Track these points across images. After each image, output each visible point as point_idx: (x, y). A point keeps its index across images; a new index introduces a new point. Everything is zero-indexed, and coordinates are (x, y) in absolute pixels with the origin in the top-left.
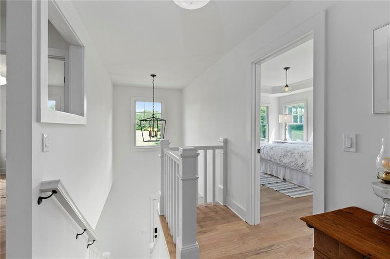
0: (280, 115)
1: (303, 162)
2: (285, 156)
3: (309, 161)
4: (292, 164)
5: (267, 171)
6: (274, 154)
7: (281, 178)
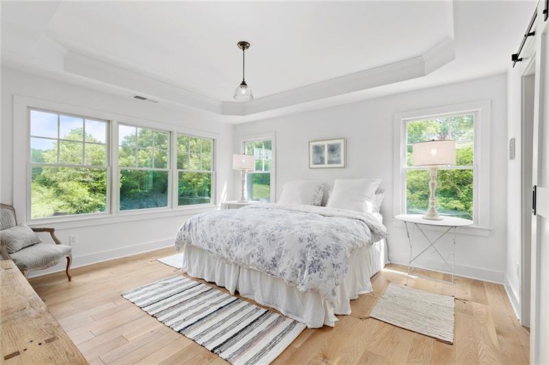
0: (234, 156)
1: (274, 255)
2: (239, 240)
3: (286, 251)
4: (252, 260)
5: (202, 275)
6: (217, 236)
7: (231, 290)
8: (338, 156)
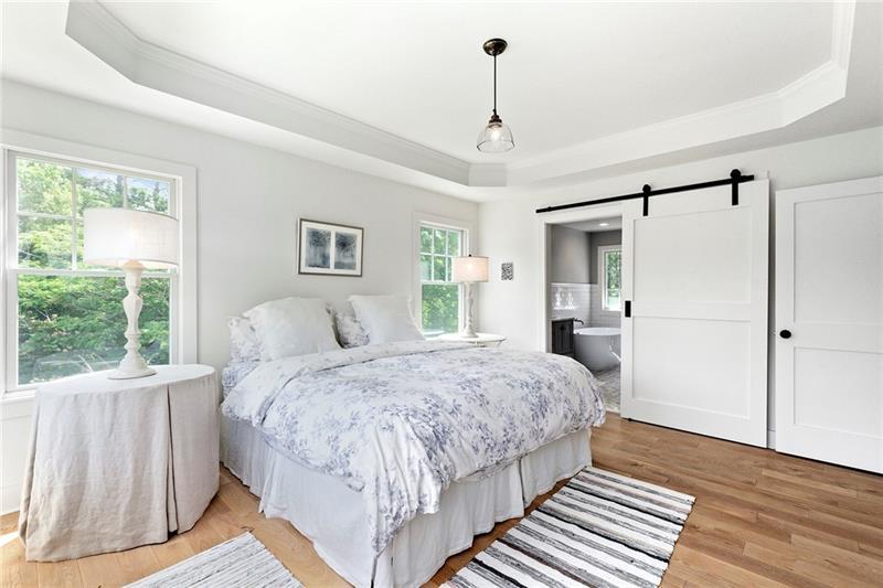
8: (352, 256)
